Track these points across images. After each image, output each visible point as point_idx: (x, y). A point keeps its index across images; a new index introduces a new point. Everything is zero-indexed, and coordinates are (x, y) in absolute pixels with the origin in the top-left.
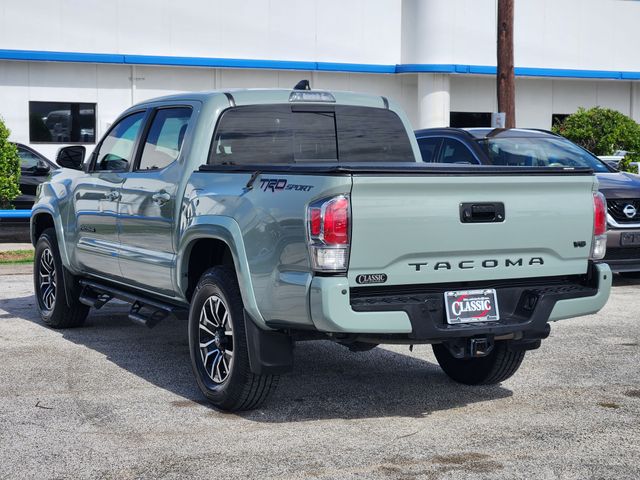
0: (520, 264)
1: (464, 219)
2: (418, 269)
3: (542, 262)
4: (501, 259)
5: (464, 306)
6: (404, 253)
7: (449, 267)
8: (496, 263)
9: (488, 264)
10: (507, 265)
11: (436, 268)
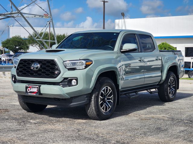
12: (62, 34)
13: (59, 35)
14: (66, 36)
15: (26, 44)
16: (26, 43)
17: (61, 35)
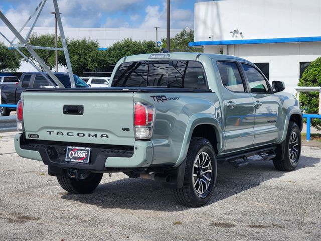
0: (96, 137)
1: (65, 113)
2: (50, 134)
3: (107, 137)
4: (86, 133)
5: (75, 154)
6: (43, 126)
7: (63, 134)
8: (84, 135)
9: (80, 135)
10: (89, 136)
11: (57, 134)
12: (81, 39)
13: (76, 40)
14: (87, 42)
15: (14, 59)
16: (13, 56)
17: (79, 42)
